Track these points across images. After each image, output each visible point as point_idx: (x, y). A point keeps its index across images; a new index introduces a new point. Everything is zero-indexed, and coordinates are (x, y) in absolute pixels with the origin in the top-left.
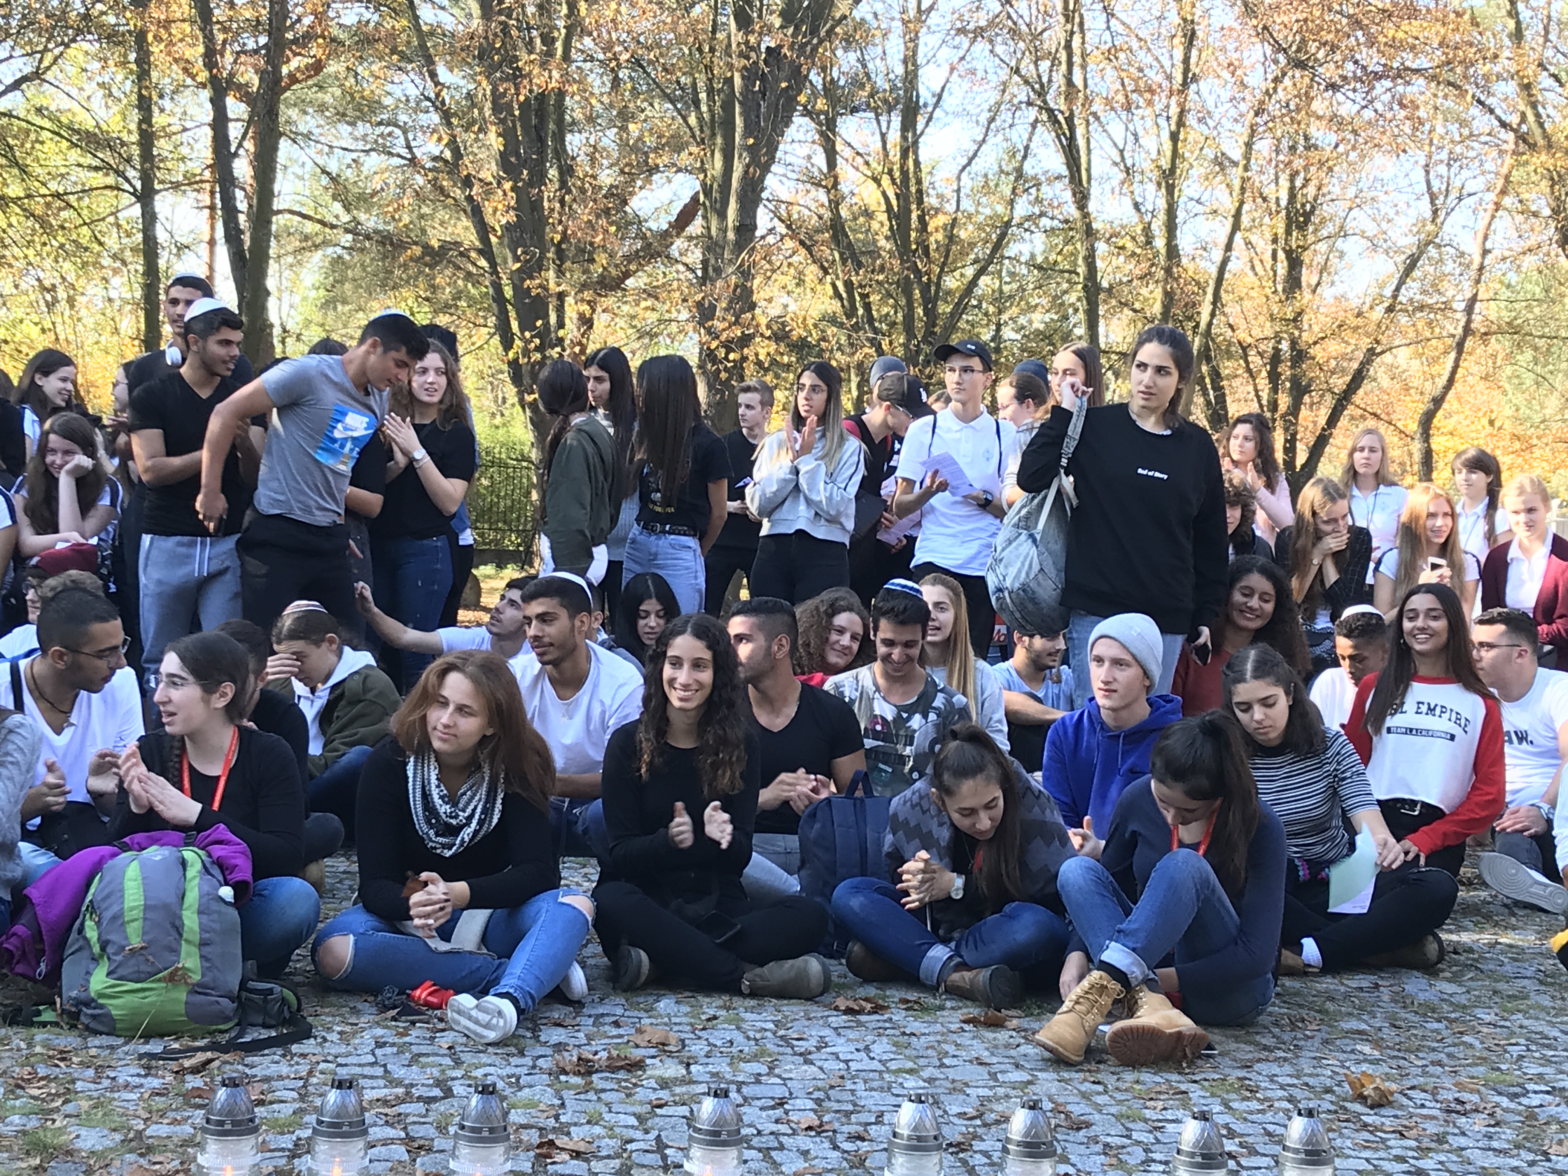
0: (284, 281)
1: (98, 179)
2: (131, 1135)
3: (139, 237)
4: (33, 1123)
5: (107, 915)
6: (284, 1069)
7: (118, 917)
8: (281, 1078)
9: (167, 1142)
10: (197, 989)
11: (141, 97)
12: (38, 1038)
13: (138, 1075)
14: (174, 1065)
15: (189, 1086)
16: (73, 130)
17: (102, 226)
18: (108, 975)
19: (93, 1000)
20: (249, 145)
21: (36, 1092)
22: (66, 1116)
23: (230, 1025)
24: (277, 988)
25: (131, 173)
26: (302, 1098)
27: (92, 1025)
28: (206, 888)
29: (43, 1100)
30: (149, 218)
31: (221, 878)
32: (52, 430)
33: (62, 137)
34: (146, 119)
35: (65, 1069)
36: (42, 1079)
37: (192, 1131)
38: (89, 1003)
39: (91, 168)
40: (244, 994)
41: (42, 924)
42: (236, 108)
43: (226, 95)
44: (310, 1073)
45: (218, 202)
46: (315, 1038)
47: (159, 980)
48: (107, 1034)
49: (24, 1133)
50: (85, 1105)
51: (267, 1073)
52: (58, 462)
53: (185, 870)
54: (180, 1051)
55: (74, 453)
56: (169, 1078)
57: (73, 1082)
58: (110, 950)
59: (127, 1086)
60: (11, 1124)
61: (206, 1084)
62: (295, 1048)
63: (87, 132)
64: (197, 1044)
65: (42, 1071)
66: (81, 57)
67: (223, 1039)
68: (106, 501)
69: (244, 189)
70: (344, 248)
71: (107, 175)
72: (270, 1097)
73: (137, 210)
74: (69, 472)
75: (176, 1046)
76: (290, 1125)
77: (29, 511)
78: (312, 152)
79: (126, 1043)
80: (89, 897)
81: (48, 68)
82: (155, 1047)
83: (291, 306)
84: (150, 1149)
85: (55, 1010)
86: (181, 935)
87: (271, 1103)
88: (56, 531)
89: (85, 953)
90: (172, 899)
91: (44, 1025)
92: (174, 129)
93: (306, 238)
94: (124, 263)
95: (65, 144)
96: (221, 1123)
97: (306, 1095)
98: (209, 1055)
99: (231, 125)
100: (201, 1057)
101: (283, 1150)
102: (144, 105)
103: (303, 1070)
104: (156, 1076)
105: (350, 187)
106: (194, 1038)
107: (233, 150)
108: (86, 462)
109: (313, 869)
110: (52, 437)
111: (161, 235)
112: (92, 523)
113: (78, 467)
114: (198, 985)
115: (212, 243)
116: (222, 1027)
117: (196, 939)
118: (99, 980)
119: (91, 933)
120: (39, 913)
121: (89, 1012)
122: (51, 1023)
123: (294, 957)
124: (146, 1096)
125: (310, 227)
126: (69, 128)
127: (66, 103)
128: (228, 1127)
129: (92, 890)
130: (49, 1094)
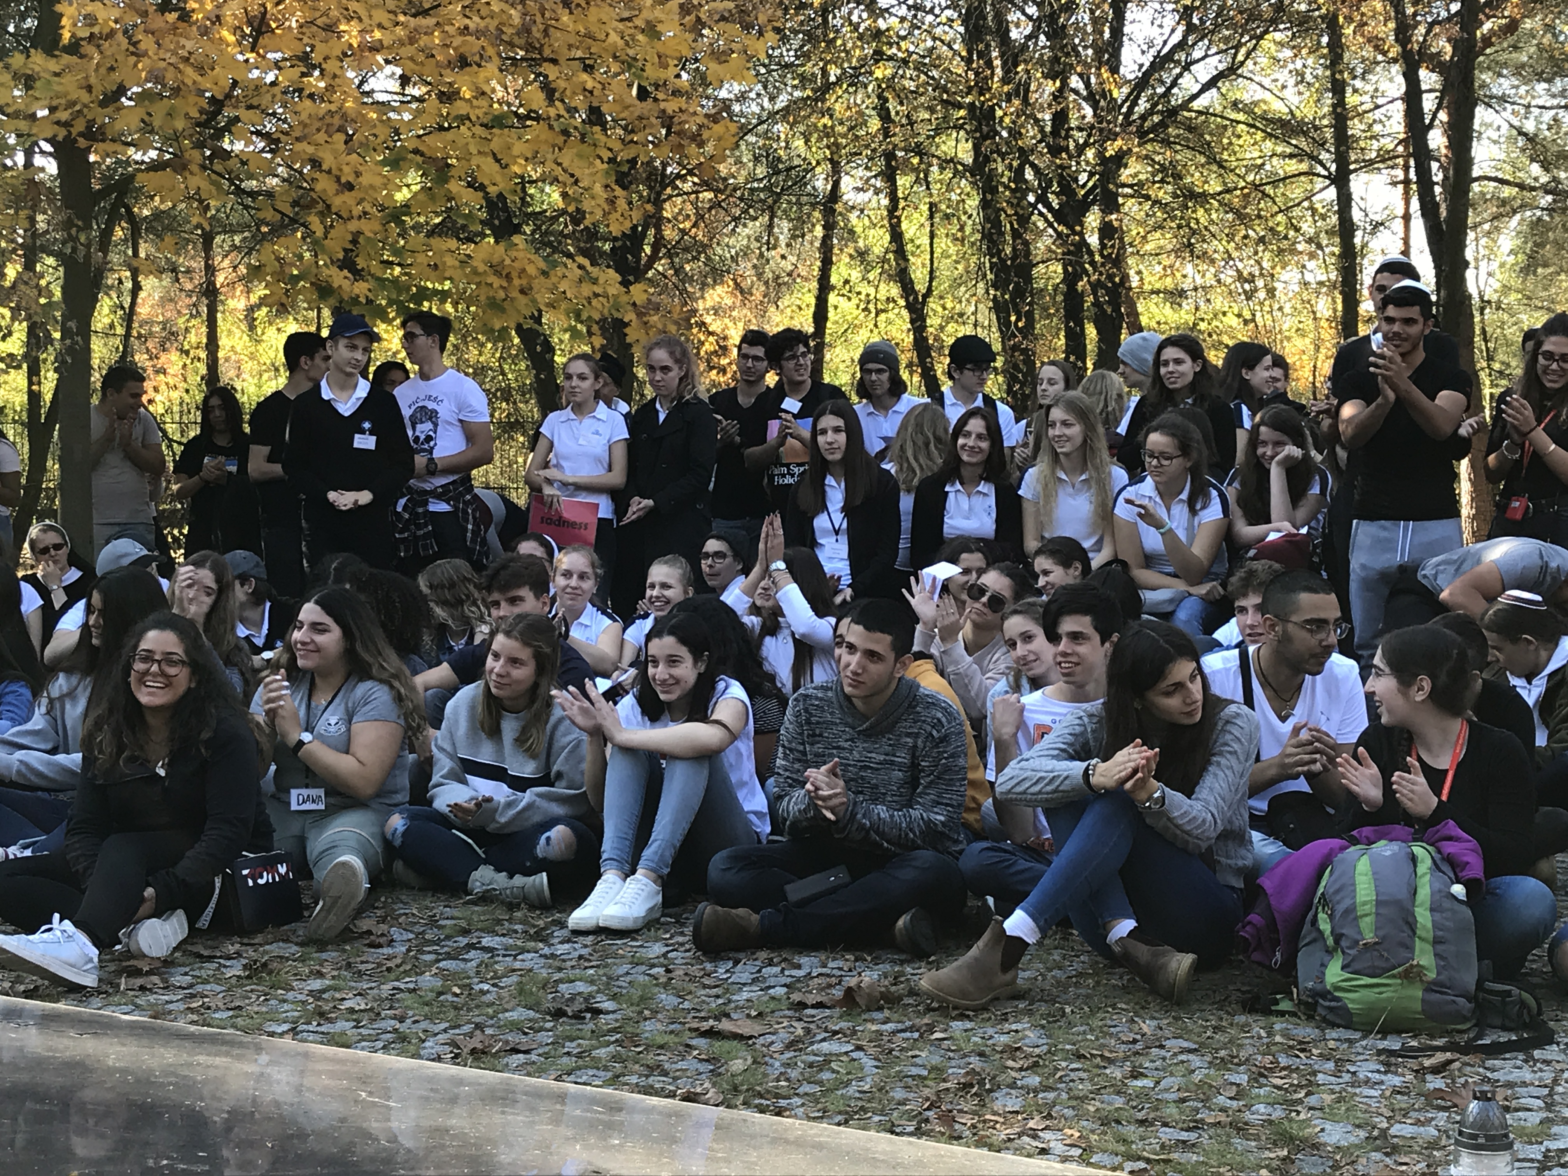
0: (1480, 248)
1: (1293, 166)
2: (1376, 1133)
3: (1334, 219)
4: (1278, 1113)
5: (1340, 908)
6: (1527, 1075)
7: (1351, 910)
8: (1524, 1084)
9: (1412, 1142)
10: (1431, 987)
11: (1334, 81)
12: (1277, 1027)
13: (1378, 1071)
14: (1413, 1064)
15: (1431, 1086)
16: (1267, 120)
17: (1296, 212)
18: (1343, 969)
19: (1329, 992)
20: (1443, 116)
21: (1279, 1082)
22: (1311, 1108)
23: (1468, 1026)
24: (1515, 991)
25: (1324, 156)
26: (1549, 1107)
27: (1330, 1017)
28: (1437, 886)
29: (1286, 1090)
30: (1345, 200)
31: (1452, 875)
32: (1262, 423)
33: (1257, 128)
34: (1340, 102)
35: (1305, 1061)
36: (1284, 1069)
37: (1436, 1133)
38: (1325, 994)
39: (1283, 156)
40: (1481, 995)
41: (1276, 915)
42: (1428, 78)
43: (1419, 67)
44: (1555, 1082)
45: (1412, 175)
46: (1558, 1044)
47: (1394, 977)
48: (1345, 1027)
49: (1271, 1122)
50: (1328, 1098)
51: (1510, 1078)
52: (1269, 453)
53: (1415, 866)
54: (1418, 1050)
55: (1285, 444)
56: (1410, 1077)
57: (1314, 1073)
58: (1344, 943)
59: (1367, 1081)
60: (1257, 1113)
61: (1447, 1085)
62: (1537, 1053)
63: (1280, 120)
64: (1435, 1043)
65: (1283, 1061)
66: (1273, 47)
67: (1462, 1040)
68: (1316, 490)
69: (1438, 161)
70: (1543, 209)
71: (1301, 161)
72: (1514, 1104)
73: (1331, 193)
74: (1279, 463)
75: (1414, 1043)
76: (1537, 1135)
77: (1241, 501)
78: (1507, 115)
79: (1364, 1037)
80: (1321, 890)
81: (1242, 63)
82: (1393, 1043)
83: (1490, 274)
84: (1395, 1150)
85: (1292, 1000)
86: (1414, 933)
87: (1517, 1110)
88: (1269, 521)
89: (1319, 945)
90: (1403, 894)
91: (1282, 1014)
92: (1365, 107)
93: (1504, 202)
94: (1319, 246)
95: (1259, 135)
96: (1474, 1137)
97: (1552, 1104)
98: (1449, 1055)
99: (1425, 96)
100: (1440, 1057)
101: (1532, 1160)
102: (1338, 88)
103: (1548, 1076)
104: (1396, 1073)
105: (1549, 146)
106: (1432, 1037)
107: (1427, 121)
108: (1296, 452)
109: (1544, 866)
110: (1263, 429)
111: (1357, 215)
112: (1301, 513)
113: (1288, 458)
114: (1434, 982)
115: (1407, 218)
116: (1459, 1027)
117: (1430, 936)
118: (1334, 973)
119: (1325, 926)
120: (1273, 902)
121: (1327, 1004)
122: (1288, 1012)
123: (1530, 957)
124: (1388, 1093)
125: (1507, 192)
126: (1264, 118)
127: (1260, 94)
128: (1481, 1141)
129: (1323, 883)
130: (1292, 1085)
